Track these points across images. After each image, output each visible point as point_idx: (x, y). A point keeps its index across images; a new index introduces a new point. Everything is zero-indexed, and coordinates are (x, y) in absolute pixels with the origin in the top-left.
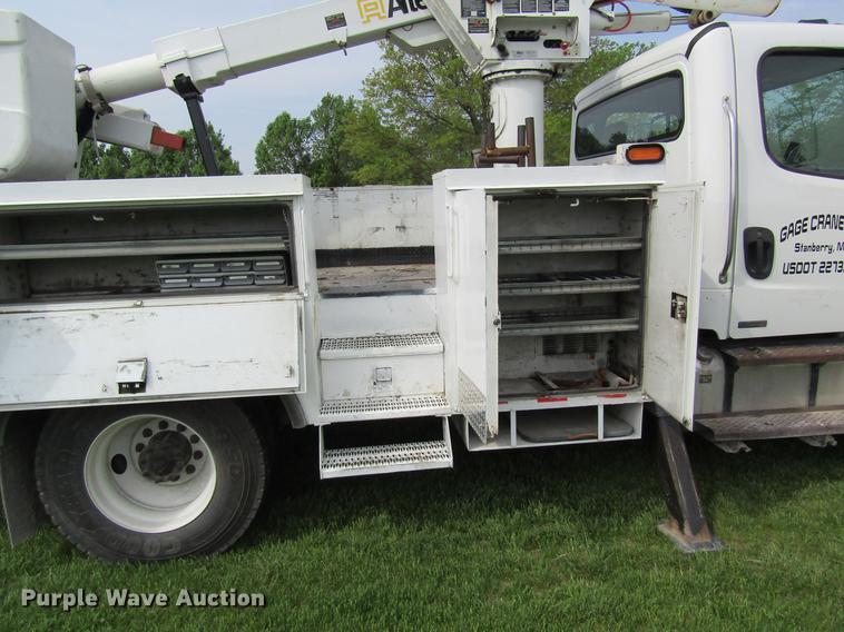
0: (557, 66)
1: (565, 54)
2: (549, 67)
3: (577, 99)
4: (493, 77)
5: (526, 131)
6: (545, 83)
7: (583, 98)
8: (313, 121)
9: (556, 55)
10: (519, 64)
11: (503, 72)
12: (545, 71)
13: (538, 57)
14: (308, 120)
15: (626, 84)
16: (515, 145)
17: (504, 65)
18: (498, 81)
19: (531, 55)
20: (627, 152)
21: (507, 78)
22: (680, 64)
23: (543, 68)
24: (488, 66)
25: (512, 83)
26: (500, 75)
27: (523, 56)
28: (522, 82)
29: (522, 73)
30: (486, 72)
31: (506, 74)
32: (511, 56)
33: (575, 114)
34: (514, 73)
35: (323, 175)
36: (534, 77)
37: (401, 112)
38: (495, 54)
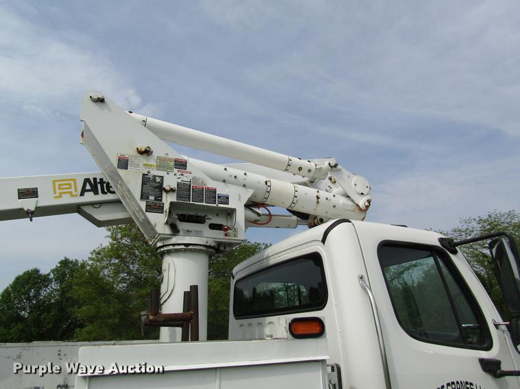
0: (219, 244)
1: (226, 235)
2: (213, 244)
3: (234, 271)
4: (165, 248)
5: (191, 297)
6: (210, 257)
7: (239, 270)
8: (52, 275)
9: (219, 235)
10: (188, 240)
11: (174, 245)
12: (209, 247)
13: (204, 236)
14: (49, 275)
15: (273, 261)
16: (182, 312)
17: (174, 240)
18: (169, 252)
19: (198, 234)
20: (290, 325)
21: (177, 251)
22: (318, 248)
23: (208, 244)
24: (162, 240)
25: (181, 254)
26: (171, 247)
27: (192, 234)
28: (189, 255)
29: (191, 247)
30: (159, 244)
31: (176, 247)
32: (181, 233)
33: (233, 282)
34: (183, 247)
35: (52, 314)
36: (200, 251)
37: (117, 273)
38: (167, 231)
